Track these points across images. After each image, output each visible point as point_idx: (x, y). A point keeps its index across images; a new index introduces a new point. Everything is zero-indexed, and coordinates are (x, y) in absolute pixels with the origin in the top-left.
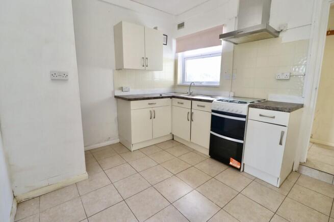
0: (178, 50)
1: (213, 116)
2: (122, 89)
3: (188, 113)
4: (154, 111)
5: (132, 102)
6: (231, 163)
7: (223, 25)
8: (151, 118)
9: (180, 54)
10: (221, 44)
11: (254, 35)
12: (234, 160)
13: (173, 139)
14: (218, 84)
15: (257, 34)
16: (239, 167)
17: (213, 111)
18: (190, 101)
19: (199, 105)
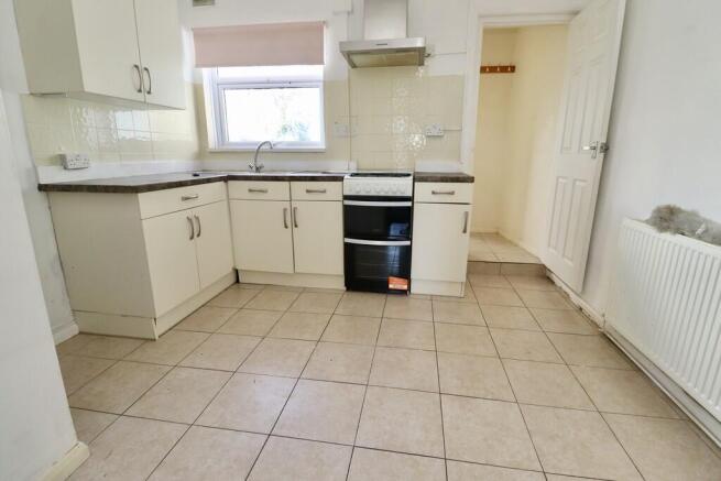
0: (202, 61)
1: (346, 208)
2: (62, 161)
3: (285, 210)
4: (197, 218)
5: (142, 196)
6: (391, 286)
7: (324, 22)
8: (192, 238)
9: (206, 72)
10: (321, 62)
11: (398, 54)
12: (396, 279)
13: (238, 281)
14: (324, 147)
15: (404, 54)
16: (405, 287)
17: (346, 198)
18: (287, 183)
19: (309, 189)
